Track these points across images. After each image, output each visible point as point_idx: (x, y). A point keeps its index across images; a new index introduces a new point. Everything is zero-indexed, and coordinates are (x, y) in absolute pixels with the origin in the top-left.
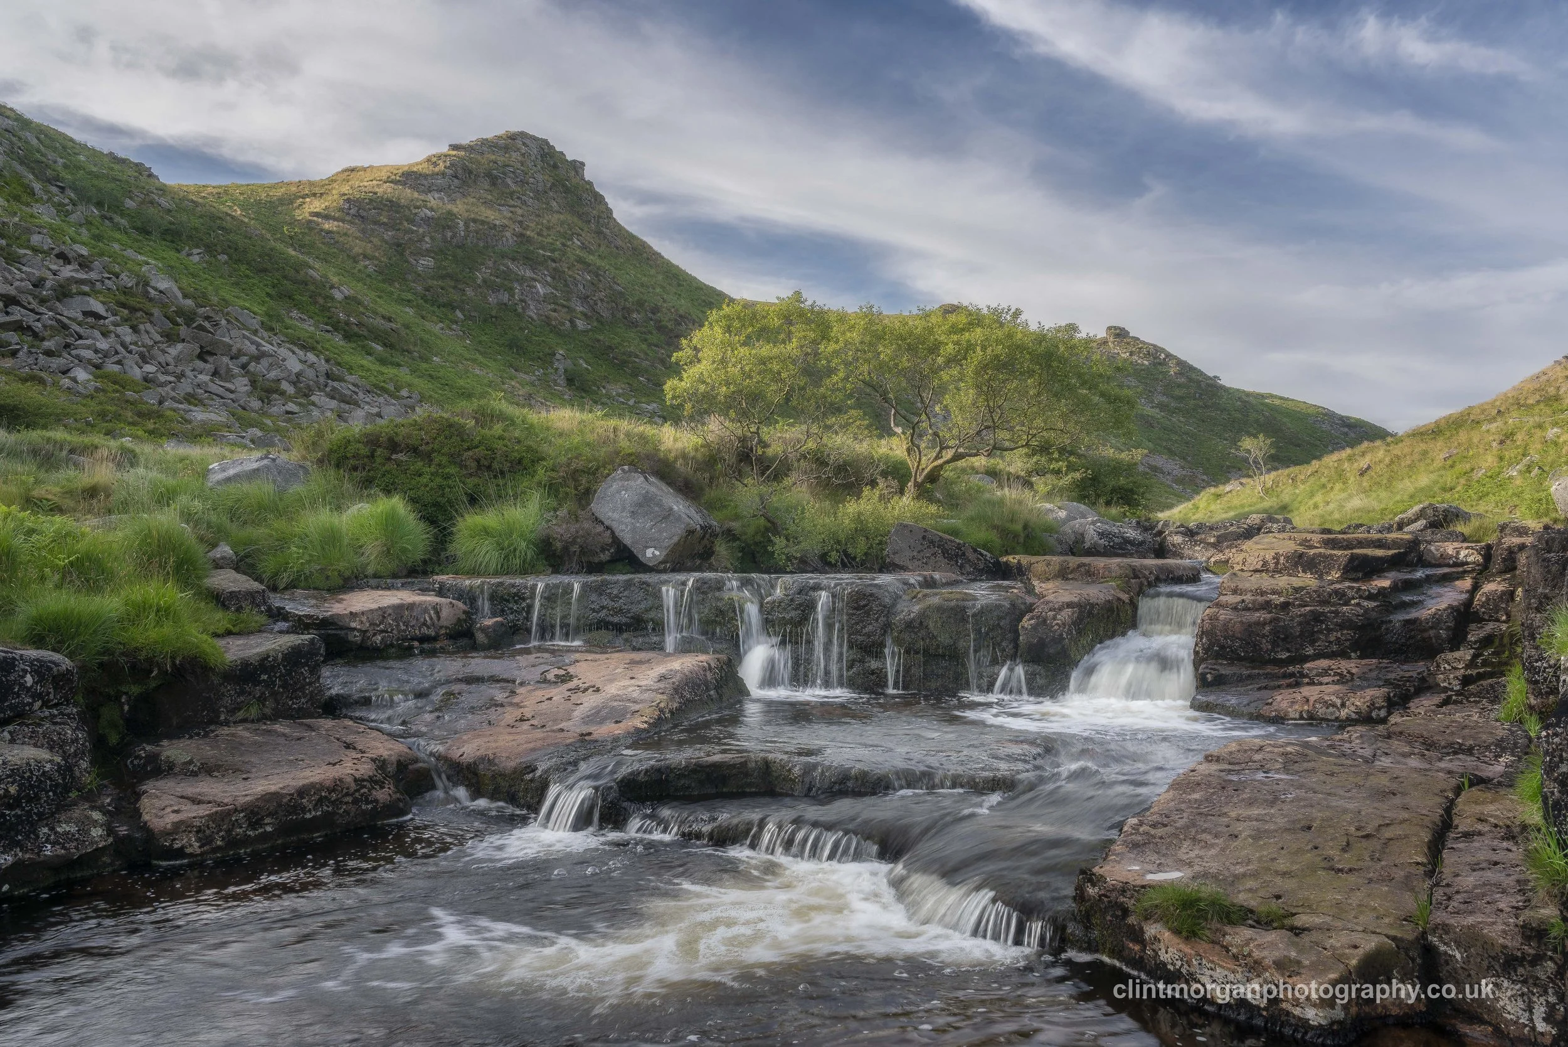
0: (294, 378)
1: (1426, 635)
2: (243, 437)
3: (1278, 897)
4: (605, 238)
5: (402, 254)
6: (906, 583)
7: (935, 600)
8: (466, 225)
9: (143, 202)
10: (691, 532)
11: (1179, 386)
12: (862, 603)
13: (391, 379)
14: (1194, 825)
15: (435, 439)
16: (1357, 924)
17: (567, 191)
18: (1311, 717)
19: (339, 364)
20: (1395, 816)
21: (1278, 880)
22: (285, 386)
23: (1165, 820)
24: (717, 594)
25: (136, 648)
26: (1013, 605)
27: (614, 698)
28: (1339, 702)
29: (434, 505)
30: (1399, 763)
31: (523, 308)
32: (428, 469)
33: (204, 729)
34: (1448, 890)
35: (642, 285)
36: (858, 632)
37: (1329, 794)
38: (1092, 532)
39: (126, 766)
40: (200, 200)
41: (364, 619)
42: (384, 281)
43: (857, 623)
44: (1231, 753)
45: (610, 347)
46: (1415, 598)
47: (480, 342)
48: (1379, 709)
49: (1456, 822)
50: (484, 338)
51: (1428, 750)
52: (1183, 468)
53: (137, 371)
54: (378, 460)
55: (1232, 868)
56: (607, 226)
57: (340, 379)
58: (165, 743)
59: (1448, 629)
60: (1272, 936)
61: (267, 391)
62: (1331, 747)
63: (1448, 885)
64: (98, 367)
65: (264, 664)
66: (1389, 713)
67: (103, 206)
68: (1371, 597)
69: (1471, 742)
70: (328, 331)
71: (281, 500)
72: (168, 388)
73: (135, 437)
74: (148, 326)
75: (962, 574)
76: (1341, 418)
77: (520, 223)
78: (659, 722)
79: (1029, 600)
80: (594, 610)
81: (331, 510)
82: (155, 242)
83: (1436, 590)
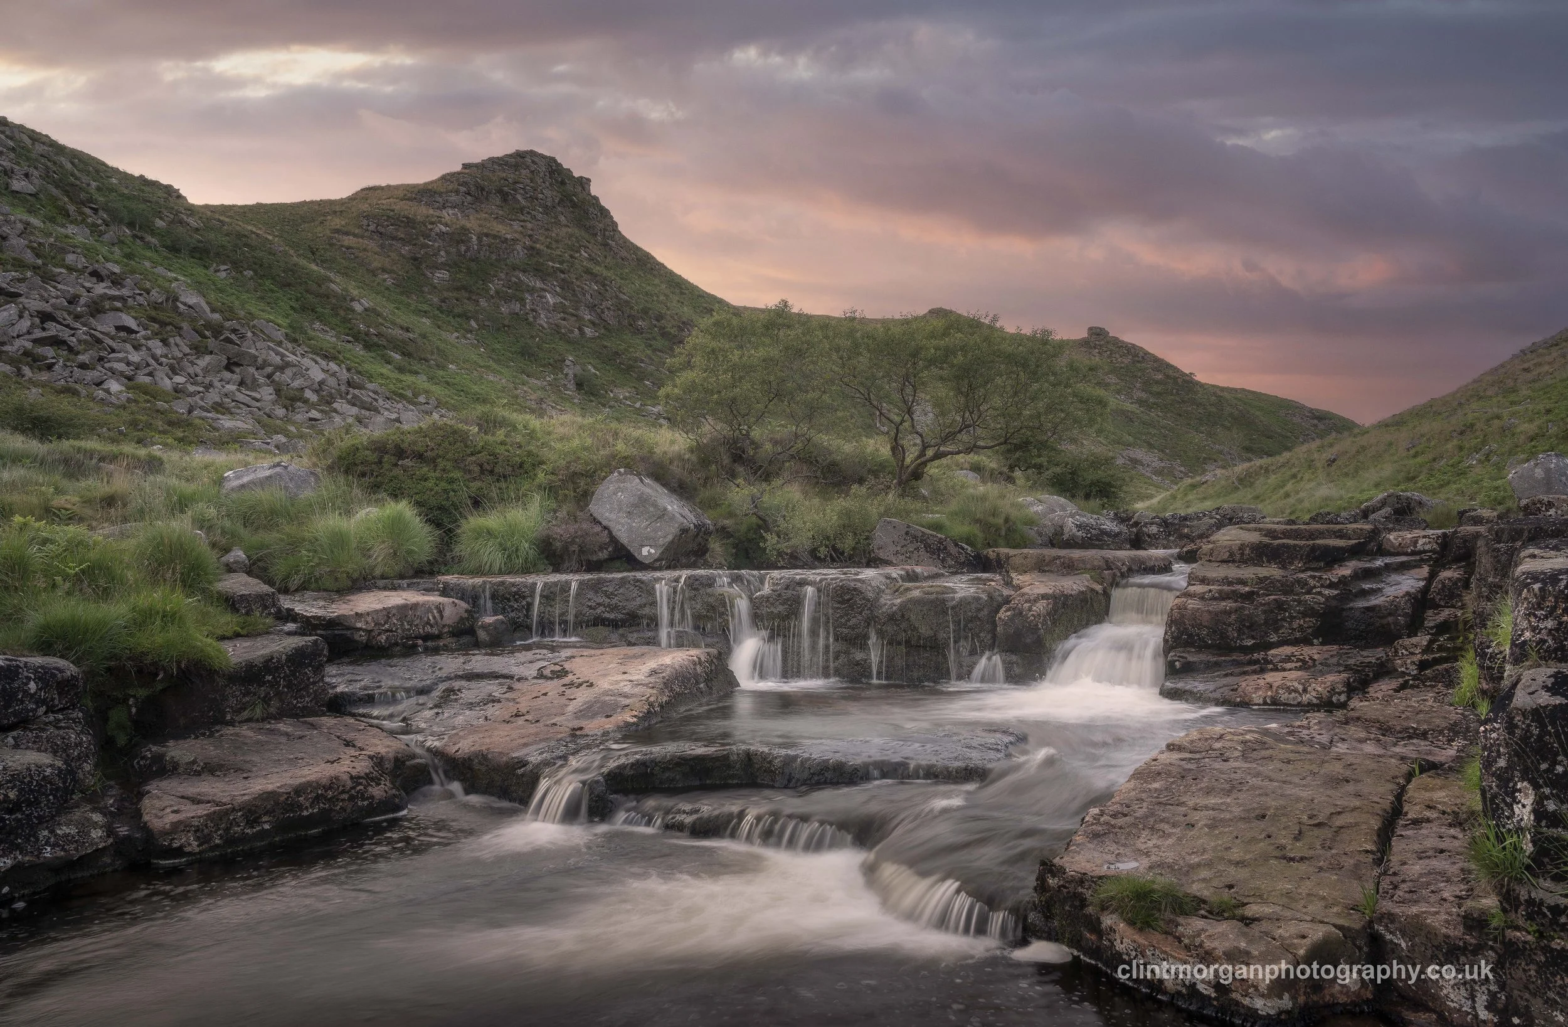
0: (316, 386)
1: (1385, 621)
2: (268, 444)
3: (1231, 887)
4: (611, 249)
5: (418, 268)
6: (888, 577)
7: (916, 593)
8: (479, 239)
9: (172, 222)
10: (684, 531)
11: (1157, 382)
12: (847, 597)
13: (409, 386)
14: (1153, 814)
15: (440, 445)
16: (1305, 913)
17: (574, 205)
18: (1275, 702)
19: (359, 373)
20: (1346, 804)
21: (1232, 870)
22: (309, 394)
23: (1126, 810)
24: (709, 590)
25: (142, 653)
26: (991, 597)
27: (606, 693)
28: (1300, 688)
29: (439, 508)
30: (1354, 748)
31: (534, 317)
32: (433, 474)
33: (209, 729)
34: (1396, 879)
35: (647, 294)
36: (844, 625)
37: (1284, 782)
38: (1070, 524)
39: (133, 767)
40: (227, 220)
41: (369, 619)
42: (402, 293)
43: (841, 617)
44: (1192, 741)
45: (616, 353)
46: (1374, 586)
47: (493, 350)
48: (1340, 694)
49: (1405, 809)
50: (498, 346)
51: (1384, 735)
52: (1161, 460)
53: (167, 381)
54: (386, 466)
55: (1188, 857)
56: (612, 238)
57: (361, 387)
58: (171, 743)
59: (1405, 615)
60: (1223, 927)
61: (291, 399)
62: (1291, 733)
63: (1395, 874)
64: (130, 379)
65: (269, 665)
66: (1349, 698)
67: (134, 227)
68: (1331, 586)
69: (1425, 727)
70: (349, 342)
71: (293, 505)
72: (197, 398)
73: (165, 445)
74: (178, 339)
75: (944, 567)
76: (1311, 411)
77: (530, 236)
78: (649, 714)
79: (1006, 592)
80: (590, 607)
81: (340, 514)
82: (184, 259)
83: (1394, 577)
